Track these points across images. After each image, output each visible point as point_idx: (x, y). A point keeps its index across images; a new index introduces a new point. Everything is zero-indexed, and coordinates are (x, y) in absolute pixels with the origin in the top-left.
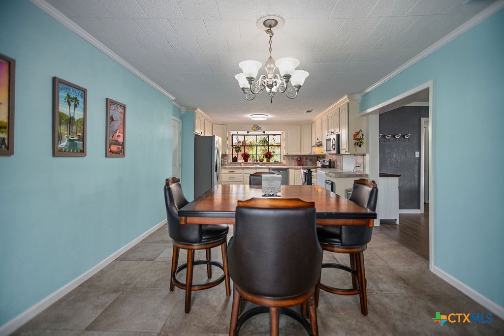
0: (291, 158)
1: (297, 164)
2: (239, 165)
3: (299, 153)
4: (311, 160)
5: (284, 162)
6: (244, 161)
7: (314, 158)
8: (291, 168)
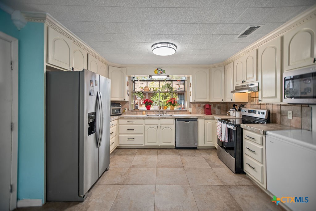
0: (197, 105)
1: (204, 112)
2: (141, 112)
3: (208, 100)
4: (219, 108)
5: (190, 110)
6: (146, 108)
7: (222, 105)
8: (200, 118)
